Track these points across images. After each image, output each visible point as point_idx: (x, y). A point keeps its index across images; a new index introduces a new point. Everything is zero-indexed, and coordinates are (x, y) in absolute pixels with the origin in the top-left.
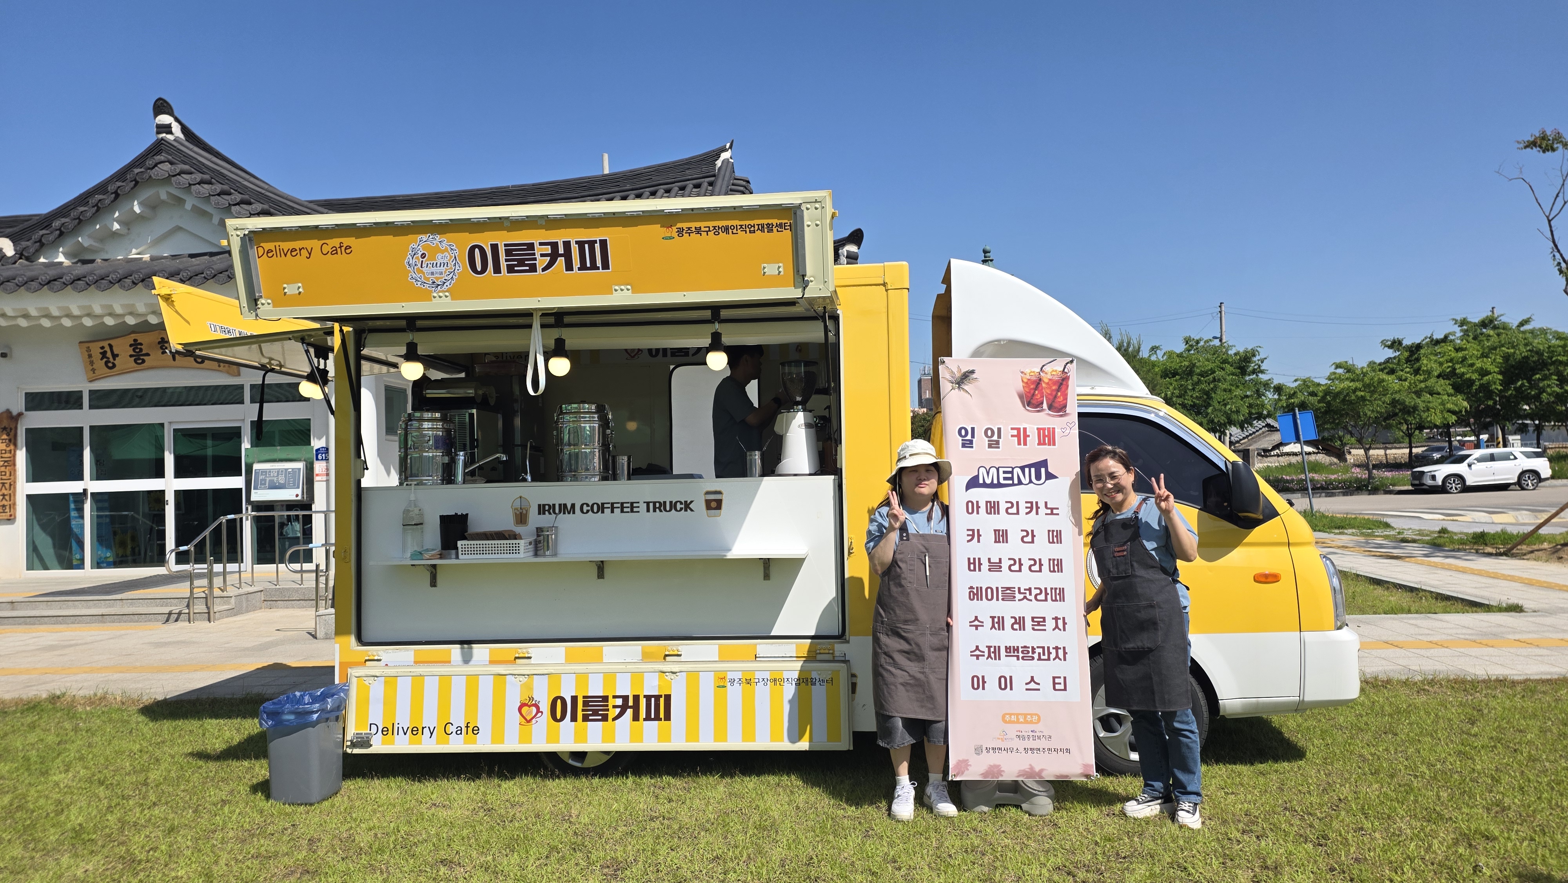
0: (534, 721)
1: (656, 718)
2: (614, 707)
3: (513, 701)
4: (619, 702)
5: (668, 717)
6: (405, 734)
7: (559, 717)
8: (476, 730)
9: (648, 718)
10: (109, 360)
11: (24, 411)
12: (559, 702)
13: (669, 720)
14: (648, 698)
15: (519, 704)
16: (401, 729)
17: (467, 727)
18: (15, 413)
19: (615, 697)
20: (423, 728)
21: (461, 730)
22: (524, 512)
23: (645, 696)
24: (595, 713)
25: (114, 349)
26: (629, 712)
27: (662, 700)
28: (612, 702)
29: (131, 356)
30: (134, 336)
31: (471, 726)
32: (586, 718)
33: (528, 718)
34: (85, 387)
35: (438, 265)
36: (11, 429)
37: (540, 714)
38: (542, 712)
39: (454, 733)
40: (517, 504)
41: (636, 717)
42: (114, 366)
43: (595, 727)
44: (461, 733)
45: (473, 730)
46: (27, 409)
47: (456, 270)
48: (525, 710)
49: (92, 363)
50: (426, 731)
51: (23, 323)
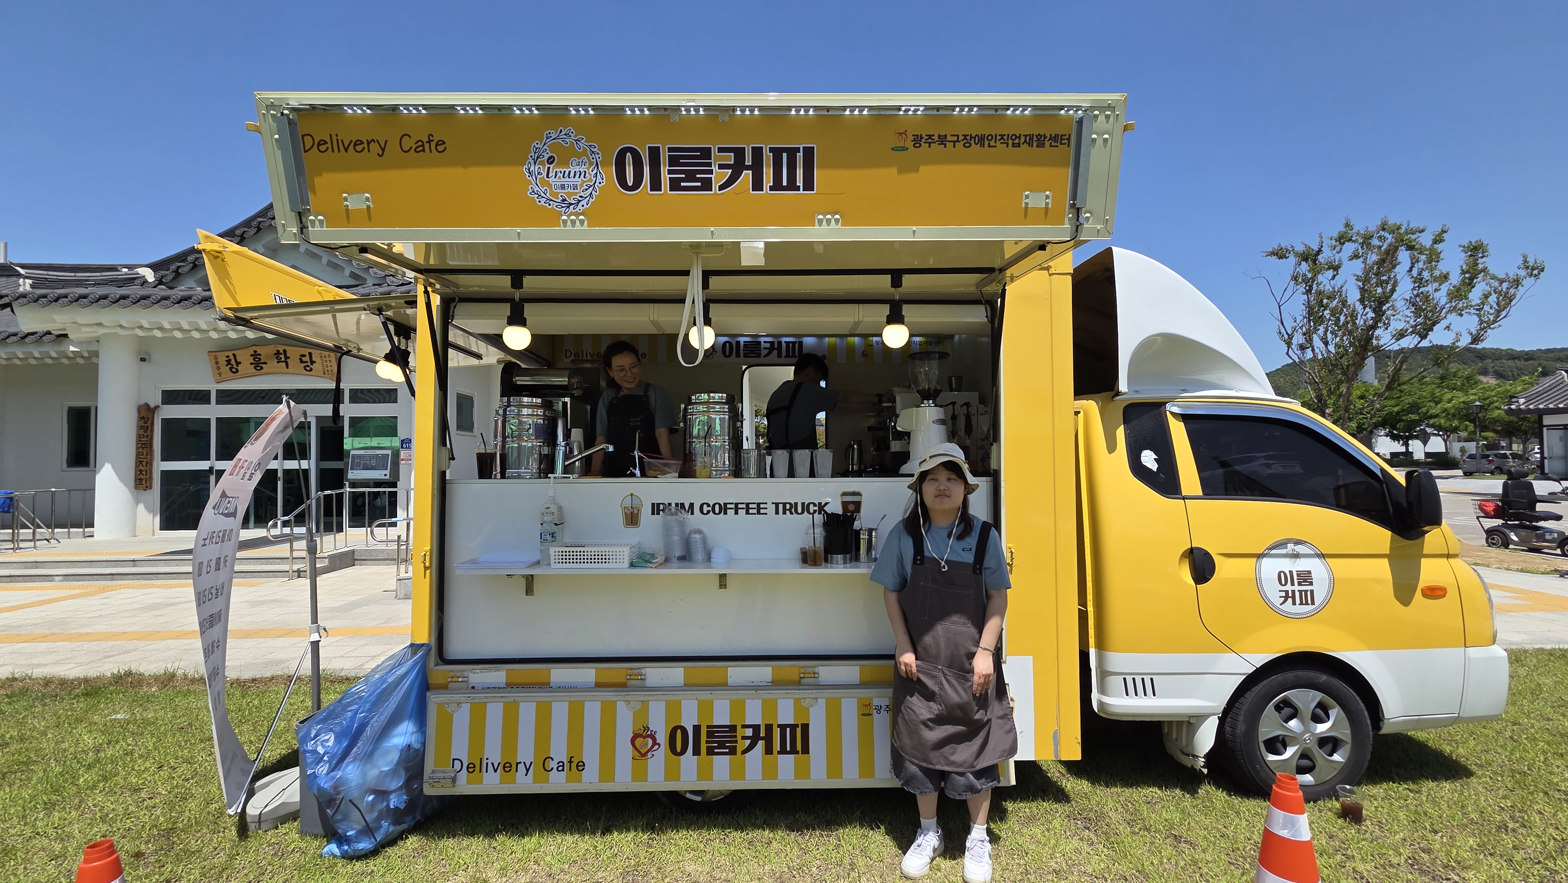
0: (649, 755)
1: (794, 751)
2: (744, 738)
3: (625, 730)
4: (749, 732)
5: (806, 750)
6: (495, 771)
7: (679, 749)
8: (581, 766)
9: (783, 751)
10: (233, 366)
11: (160, 405)
12: (679, 732)
13: (808, 753)
14: (783, 727)
15: (632, 735)
16: (490, 766)
17: (570, 762)
18: (152, 406)
19: (744, 726)
20: (517, 764)
21: (563, 766)
22: (636, 511)
23: (779, 726)
24: (722, 745)
25: (237, 357)
26: (761, 744)
27: (799, 730)
28: (740, 732)
29: (251, 364)
30: (254, 348)
31: (575, 761)
32: (710, 752)
33: (643, 751)
34: (214, 387)
35: (572, 175)
36: (148, 419)
37: (657, 747)
38: (659, 745)
39: (555, 769)
40: (628, 502)
41: (769, 750)
42: (237, 371)
43: (721, 763)
44: (563, 770)
45: (577, 766)
46: (163, 404)
47: (597, 183)
48: (639, 741)
49: (218, 368)
50: (521, 767)
51: (158, 334)
